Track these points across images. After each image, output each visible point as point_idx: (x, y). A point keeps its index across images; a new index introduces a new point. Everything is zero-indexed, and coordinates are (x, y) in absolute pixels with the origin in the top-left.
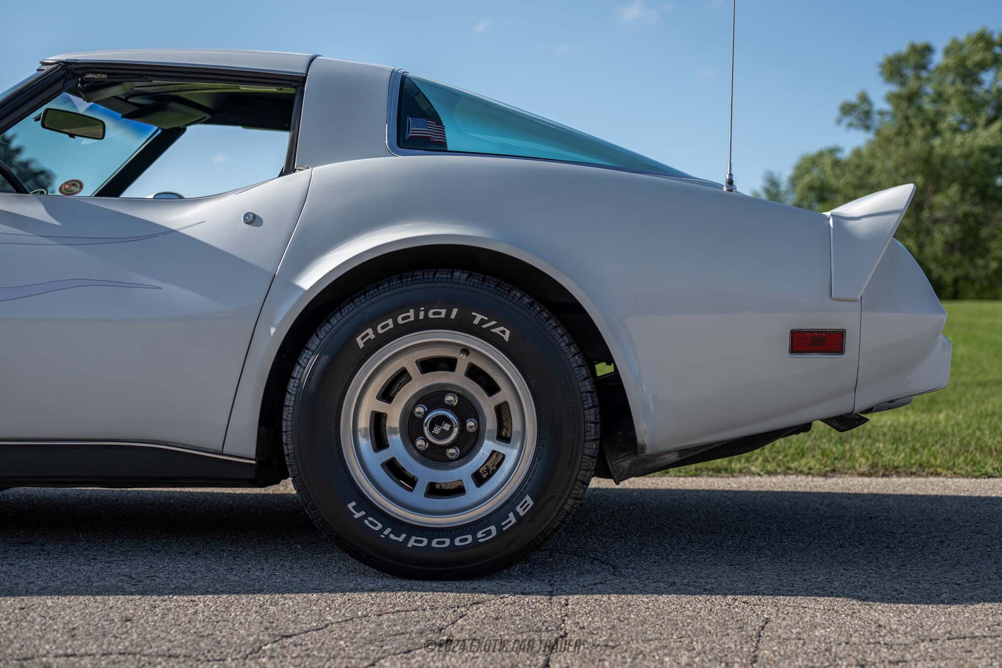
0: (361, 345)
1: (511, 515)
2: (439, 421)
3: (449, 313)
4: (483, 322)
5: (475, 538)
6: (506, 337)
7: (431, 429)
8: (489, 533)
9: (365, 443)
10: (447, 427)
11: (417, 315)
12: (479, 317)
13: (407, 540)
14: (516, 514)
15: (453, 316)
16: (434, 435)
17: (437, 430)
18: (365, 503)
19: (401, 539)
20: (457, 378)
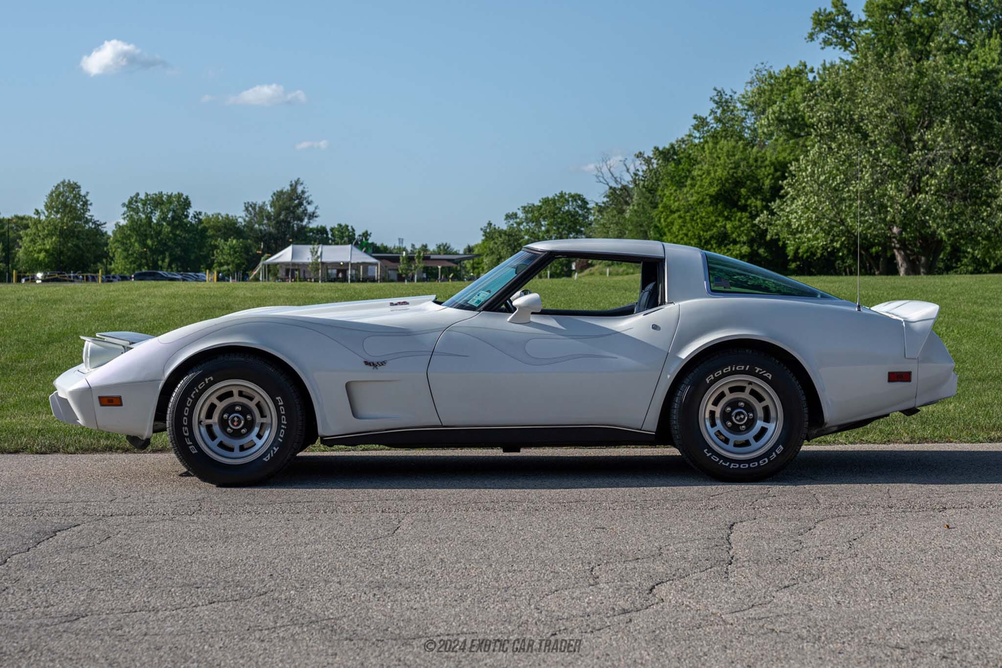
0: (708, 382)
1: (774, 453)
2: (739, 414)
3: (745, 368)
4: (760, 371)
5: (759, 464)
6: (770, 378)
7: (735, 417)
8: (765, 461)
9: (708, 424)
10: (742, 416)
11: (731, 369)
12: (758, 369)
13: (730, 465)
14: (776, 453)
15: (747, 369)
16: (737, 420)
17: (738, 418)
18: (711, 450)
19: (727, 465)
20: (746, 395)
